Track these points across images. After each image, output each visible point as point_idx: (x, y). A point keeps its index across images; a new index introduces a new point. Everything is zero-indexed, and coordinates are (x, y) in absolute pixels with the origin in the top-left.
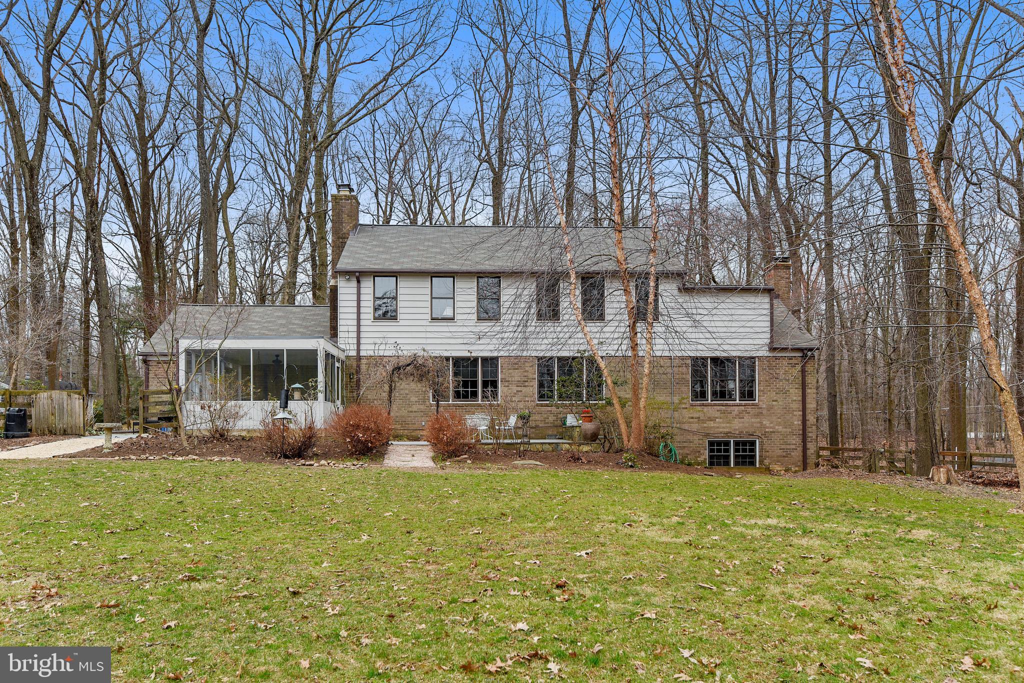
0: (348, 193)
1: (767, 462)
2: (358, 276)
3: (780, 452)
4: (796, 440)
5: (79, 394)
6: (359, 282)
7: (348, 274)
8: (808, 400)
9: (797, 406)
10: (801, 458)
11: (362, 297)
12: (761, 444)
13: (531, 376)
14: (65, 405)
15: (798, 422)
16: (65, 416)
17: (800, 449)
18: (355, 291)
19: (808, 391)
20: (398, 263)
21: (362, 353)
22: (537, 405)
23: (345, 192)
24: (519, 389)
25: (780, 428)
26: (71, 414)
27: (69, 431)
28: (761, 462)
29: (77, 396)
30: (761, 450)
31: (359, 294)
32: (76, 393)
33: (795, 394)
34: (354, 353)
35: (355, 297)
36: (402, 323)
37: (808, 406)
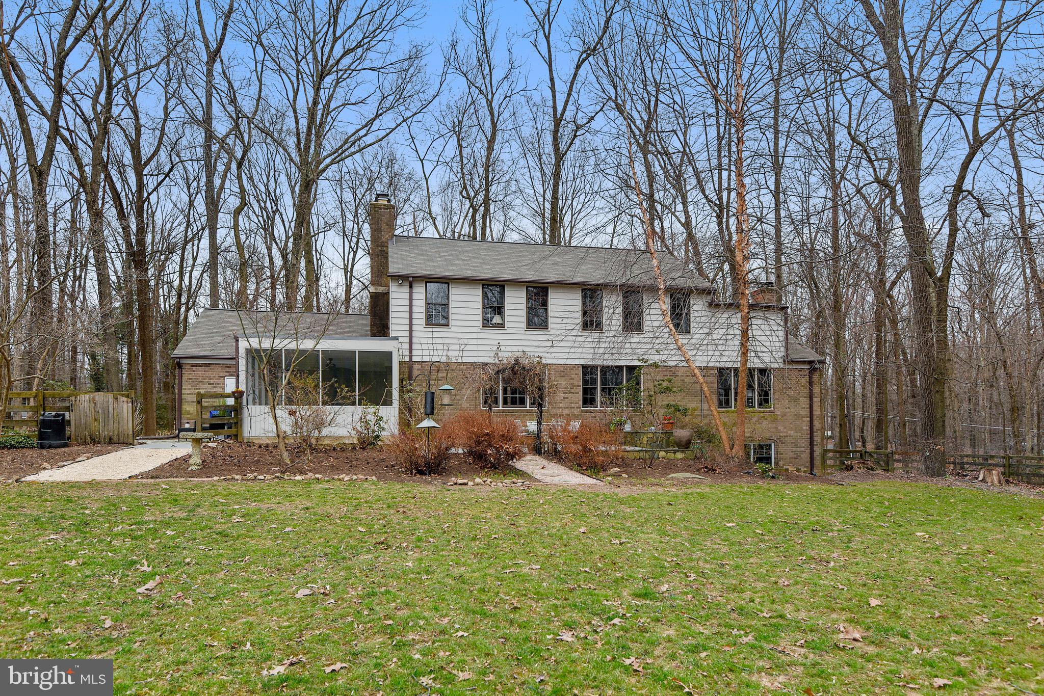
0: (386, 203)
1: (781, 463)
2: (410, 280)
3: (792, 455)
4: (805, 444)
5: (127, 396)
6: (411, 287)
7: (401, 278)
8: (815, 408)
9: (806, 412)
10: (809, 459)
11: (415, 303)
12: (777, 447)
13: (576, 384)
14: (111, 410)
15: (806, 428)
16: (111, 422)
17: (808, 451)
18: (407, 296)
19: (815, 399)
20: (449, 270)
21: (415, 359)
22: (583, 411)
23: (383, 201)
24: (566, 396)
25: (792, 433)
26: (118, 420)
27: (116, 439)
28: (776, 463)
29: (125, 399)
30: (776, 453)
31: (411, 299)
32: (123, 395)
33: (804, 402)
34: (407, 359)
35: (407, 302)
36: (453, 329)
37: (815, 413)
